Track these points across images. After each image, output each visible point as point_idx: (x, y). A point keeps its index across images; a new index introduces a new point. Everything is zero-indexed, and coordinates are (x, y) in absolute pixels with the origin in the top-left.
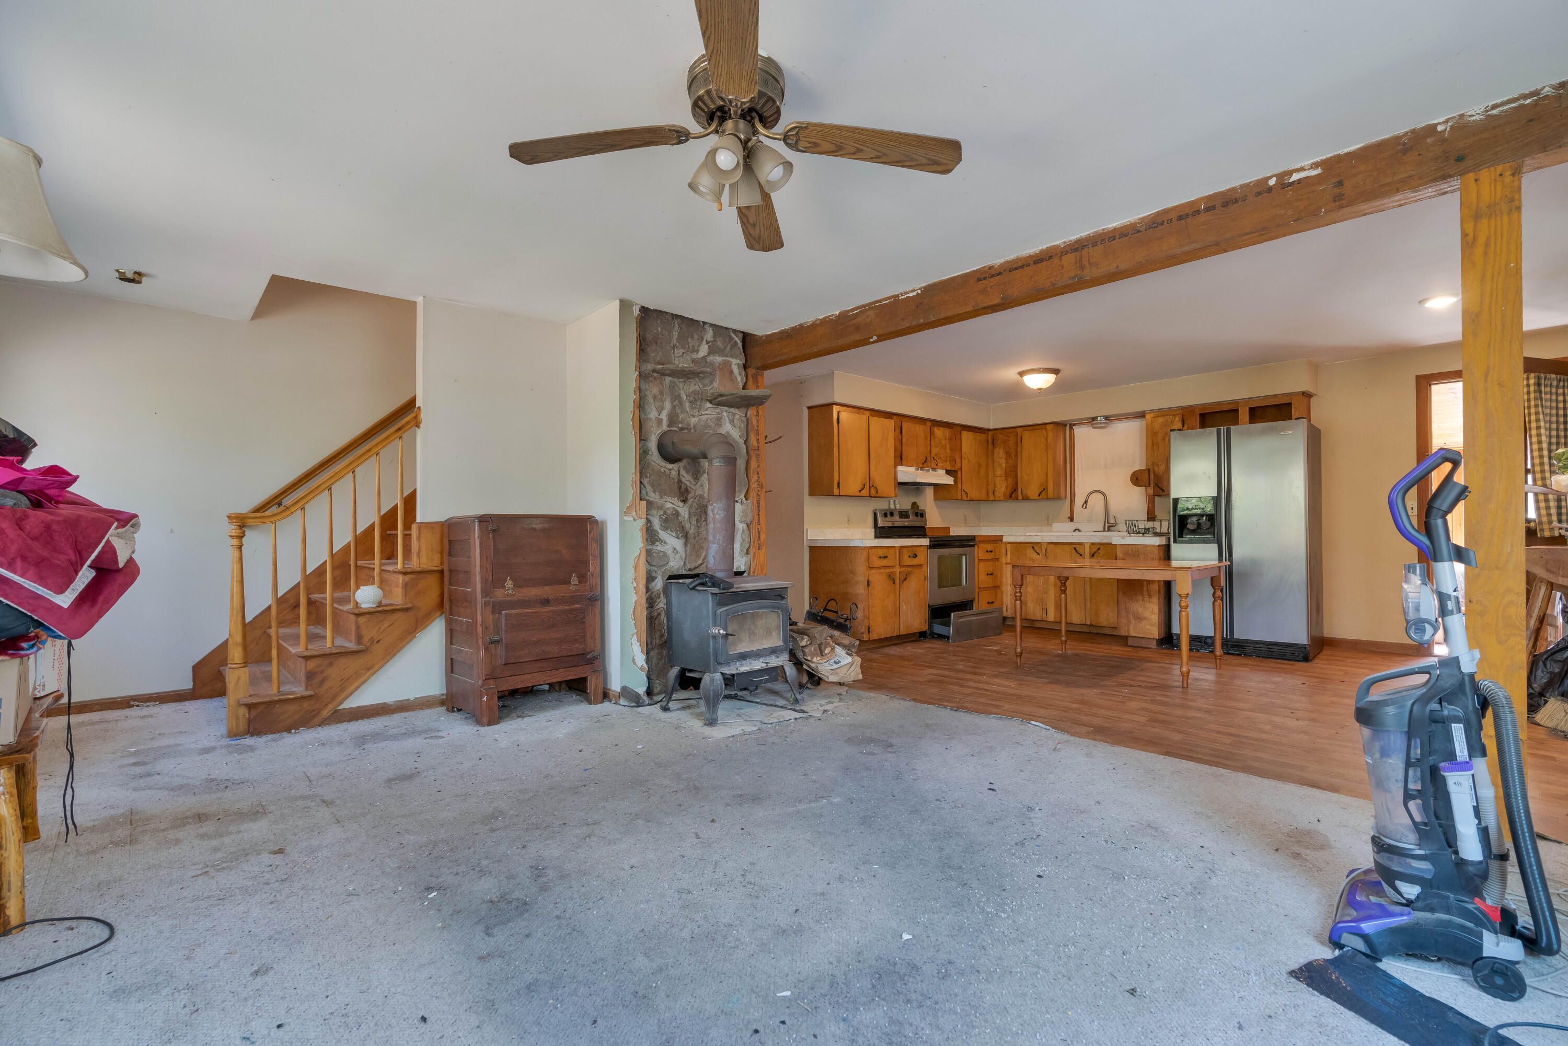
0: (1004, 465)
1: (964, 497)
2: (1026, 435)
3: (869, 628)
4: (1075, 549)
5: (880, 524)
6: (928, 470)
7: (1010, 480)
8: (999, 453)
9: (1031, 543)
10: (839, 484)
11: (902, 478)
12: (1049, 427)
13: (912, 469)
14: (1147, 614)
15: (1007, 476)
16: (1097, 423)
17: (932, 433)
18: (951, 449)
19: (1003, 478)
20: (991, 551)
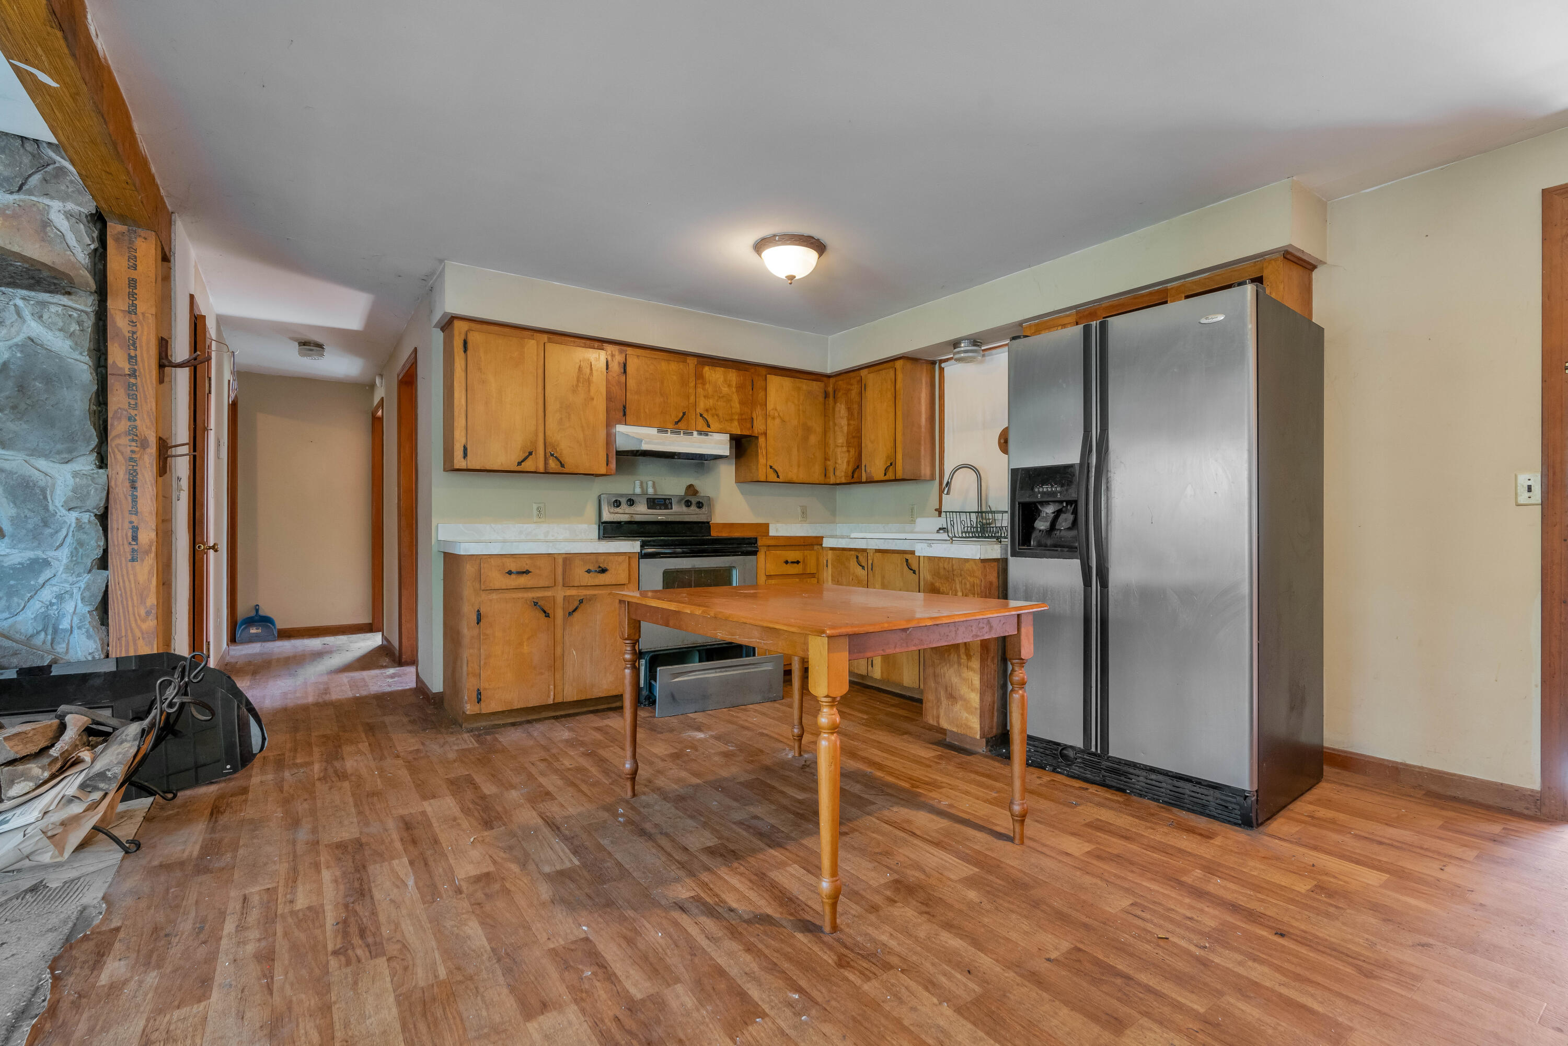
0: (845, 428)
1: (772, 477)
2: (870, 378)
3: (479, 693)
4: (907, 560)
5: (607, 517)
6: (691, 434)
7: (852, 451)
8: (840, 411)
9: (855, 550)
10: (465, 449)
11: (622, 444)
12: (899, 364)
13: (653, 431)
14: (964, 690)
15: (849, 445)
16: (959, 352)
17: (699, 377)
18: (742, 403)
19: (845, 449)
20: (798, 562)
